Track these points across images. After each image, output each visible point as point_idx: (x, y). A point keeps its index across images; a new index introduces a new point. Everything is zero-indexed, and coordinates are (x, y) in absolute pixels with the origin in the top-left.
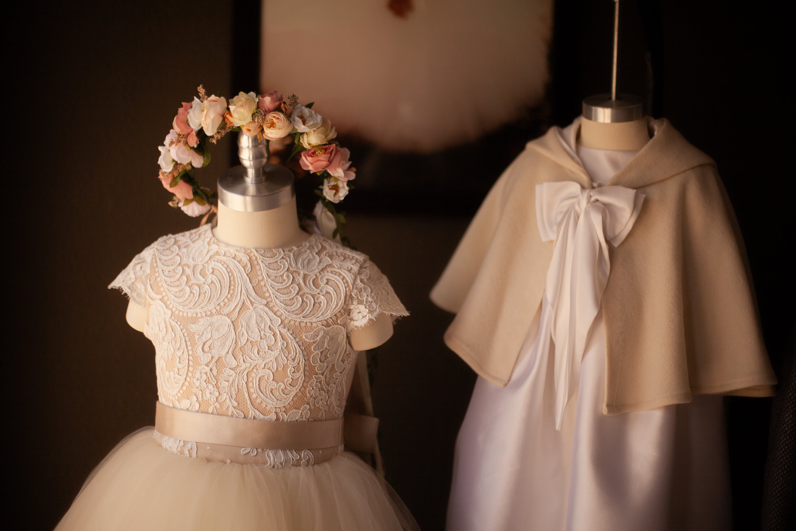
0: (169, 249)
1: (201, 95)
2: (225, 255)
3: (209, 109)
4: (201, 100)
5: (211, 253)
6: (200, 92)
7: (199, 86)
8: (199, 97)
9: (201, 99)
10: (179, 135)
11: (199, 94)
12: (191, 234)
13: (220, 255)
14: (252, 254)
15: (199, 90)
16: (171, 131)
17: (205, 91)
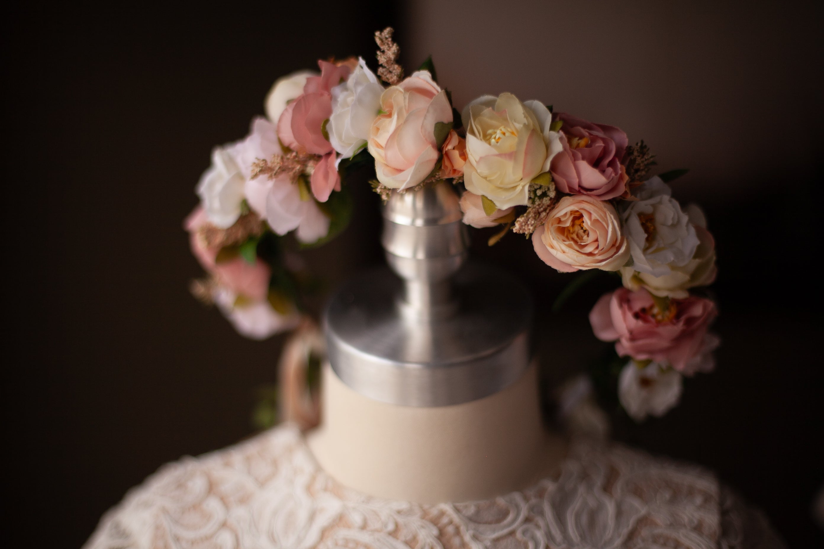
0: (196, 507)
1: (382, 59)
2: (364, 527)
3: (406, 121)
4: (379, 73)
5: (322, 521)
6: (378, 48)
7: (381, 30)
8: (373, 65)
9: (380, 70)
10: (286, 149)
11: (378, 53)
12: (248, 460)
13: (349, 526)
14: (445, 520)
15: (378, 41)
16: (258, 123)
17: (398, 50)
